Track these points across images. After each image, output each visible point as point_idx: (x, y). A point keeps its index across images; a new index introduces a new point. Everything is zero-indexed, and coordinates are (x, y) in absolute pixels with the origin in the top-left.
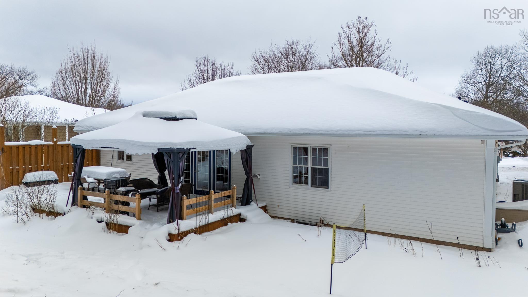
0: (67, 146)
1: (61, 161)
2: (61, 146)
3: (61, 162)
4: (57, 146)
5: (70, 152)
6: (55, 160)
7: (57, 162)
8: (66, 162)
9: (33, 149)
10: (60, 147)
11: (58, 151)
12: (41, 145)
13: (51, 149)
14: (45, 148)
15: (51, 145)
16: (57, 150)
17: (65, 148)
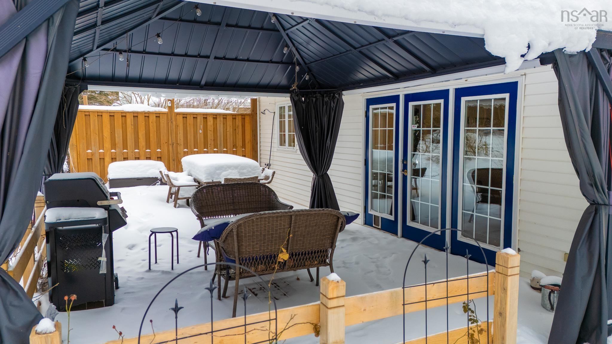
0: (194, 118)
1: (182, 143)
2: (181, 116)
3: (182, 147)
4: (174, 114)
5: (200, 129)
6: (170, 142)
7: (175, 144)
8: (193, 147)
9: (130, 120)
10: (180, 118)
11: (177, 126)
12: (144, 113)
13: (163, 120)
14: (153, 118)
15: (163, 113)
16: (174, 123)
17: (190, 120)
